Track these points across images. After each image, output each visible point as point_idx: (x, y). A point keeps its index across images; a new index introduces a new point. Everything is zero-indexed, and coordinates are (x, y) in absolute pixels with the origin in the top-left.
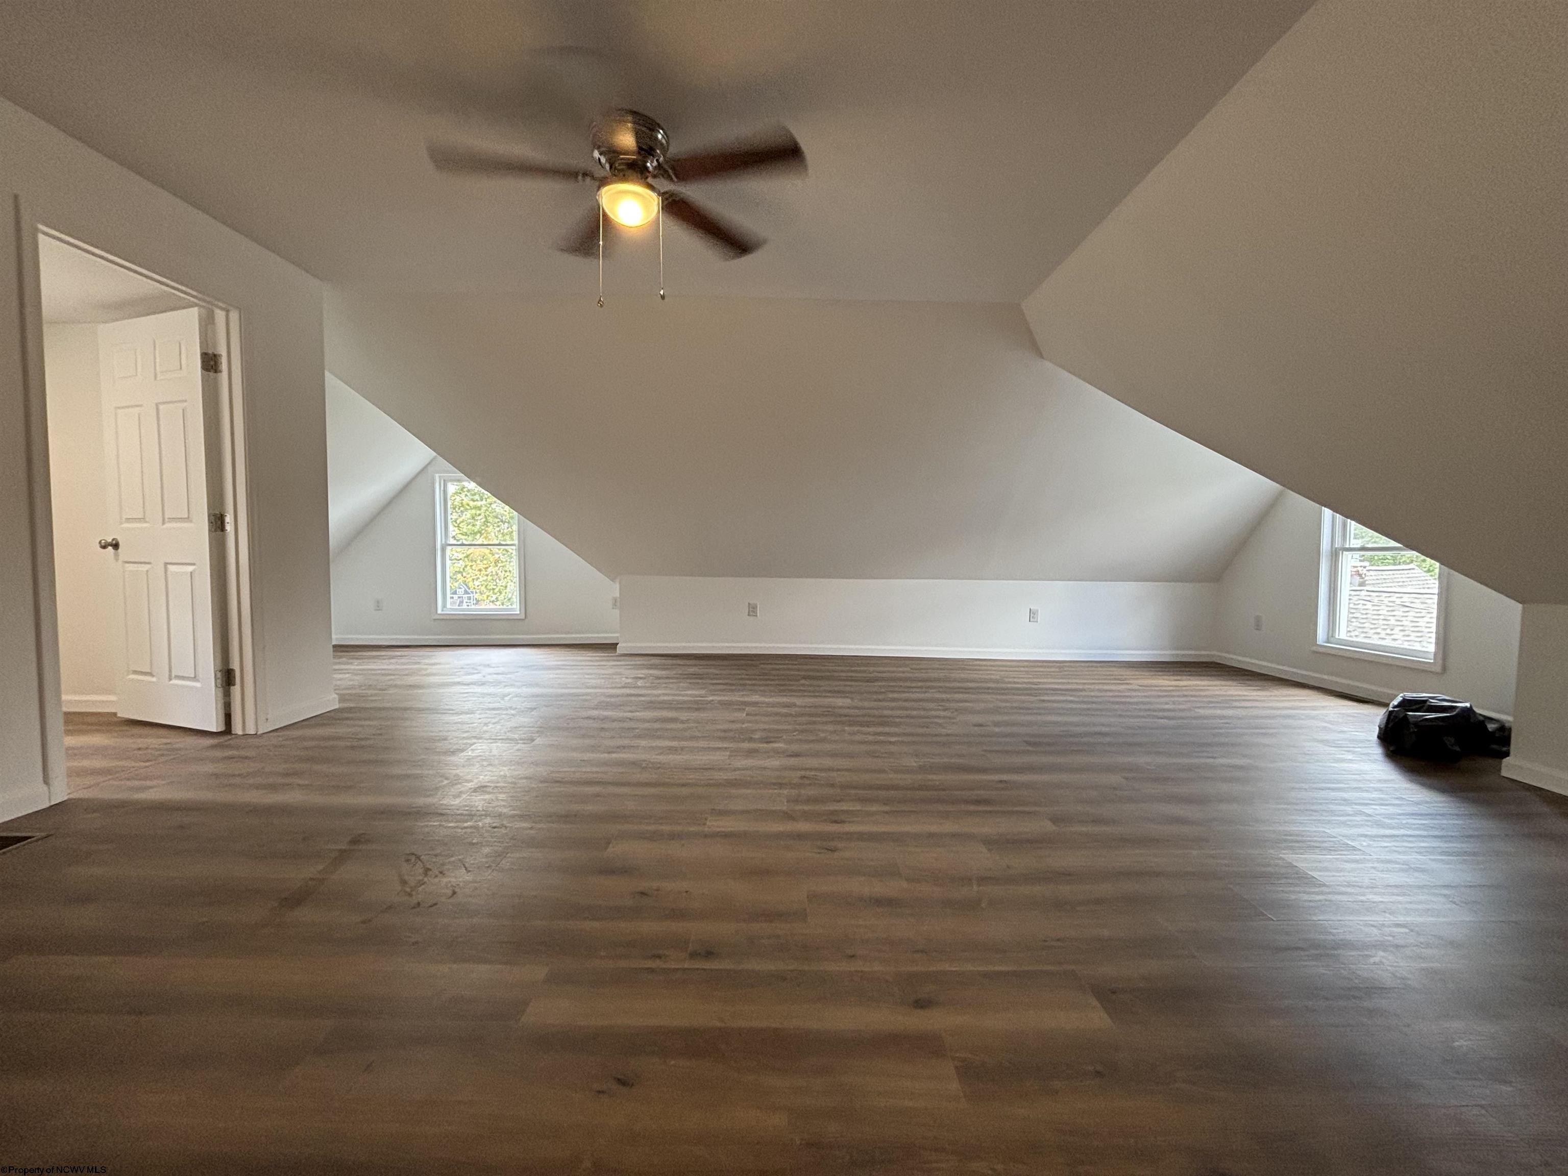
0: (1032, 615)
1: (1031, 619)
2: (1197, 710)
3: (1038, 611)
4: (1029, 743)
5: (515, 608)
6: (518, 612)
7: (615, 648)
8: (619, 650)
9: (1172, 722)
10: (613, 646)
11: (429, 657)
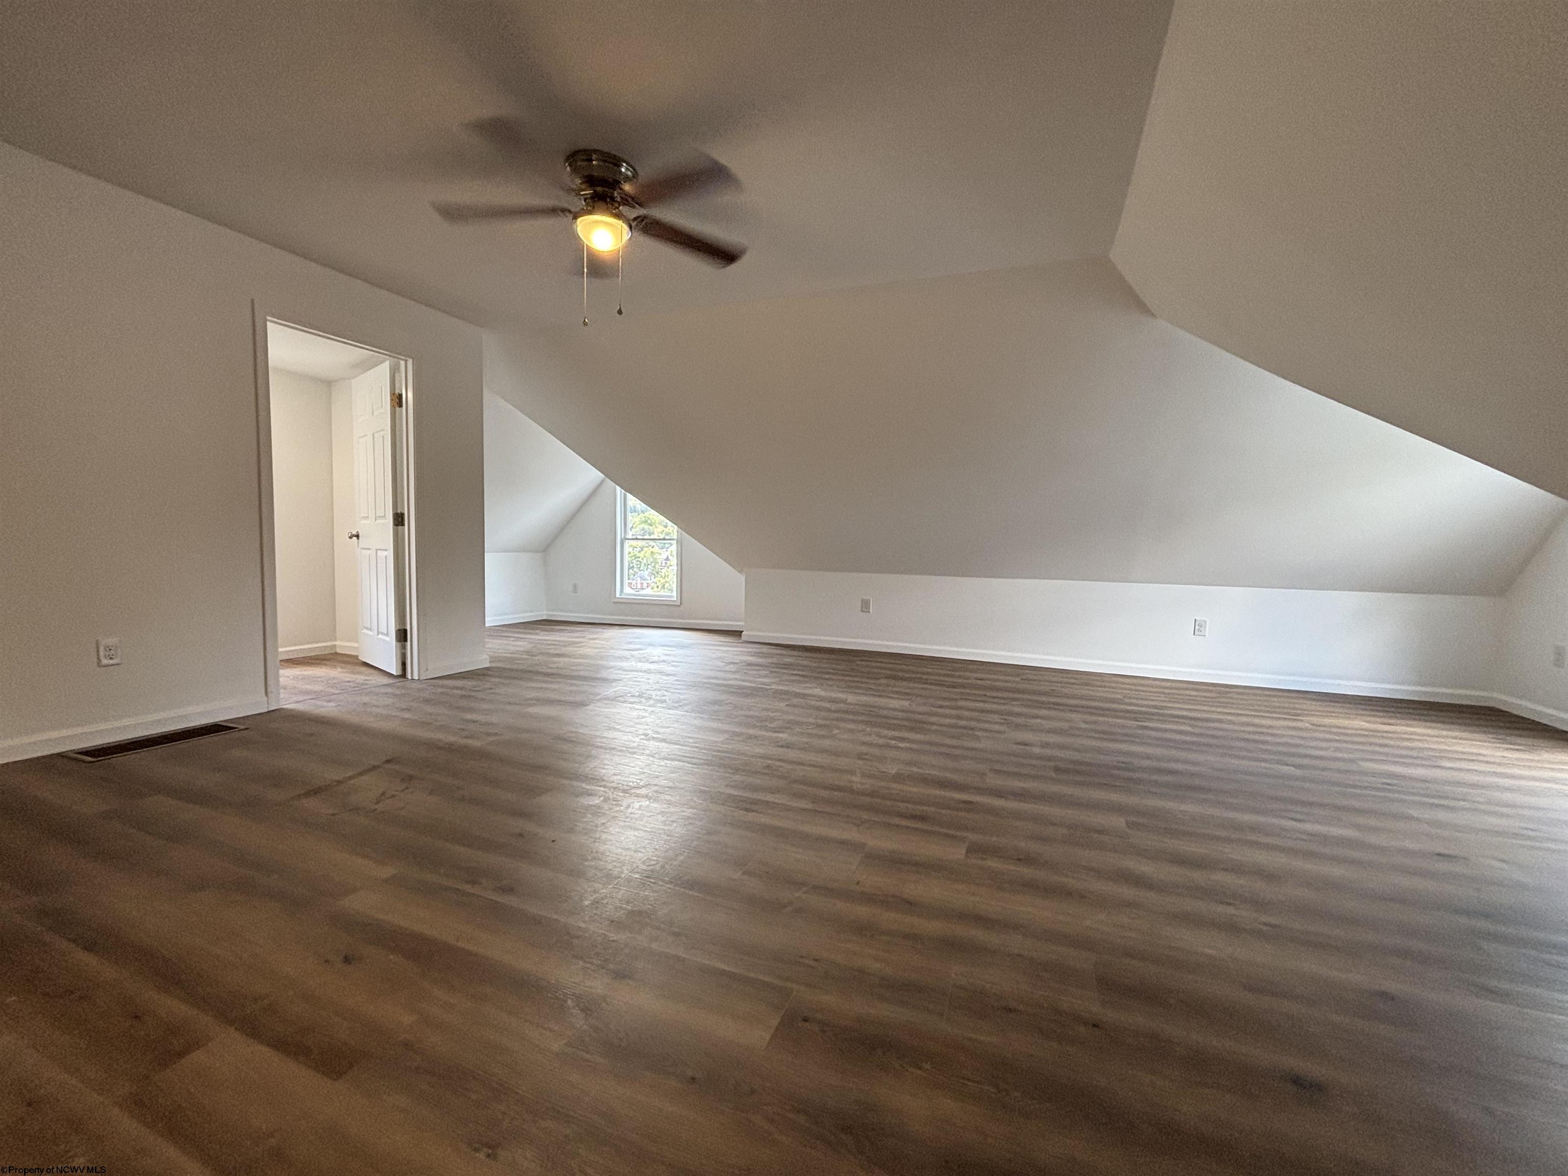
0: (1198, 628)
1: (1196, 633)
2: (1362, 763)
3: (1205, 622)
4: (1057, 769)
5: (674, 596)
6: (675, 599)
7: (740, 636)
8: (743, 638)
9: (1299, 772)
10: (737, 634)
11: (597, 633)
